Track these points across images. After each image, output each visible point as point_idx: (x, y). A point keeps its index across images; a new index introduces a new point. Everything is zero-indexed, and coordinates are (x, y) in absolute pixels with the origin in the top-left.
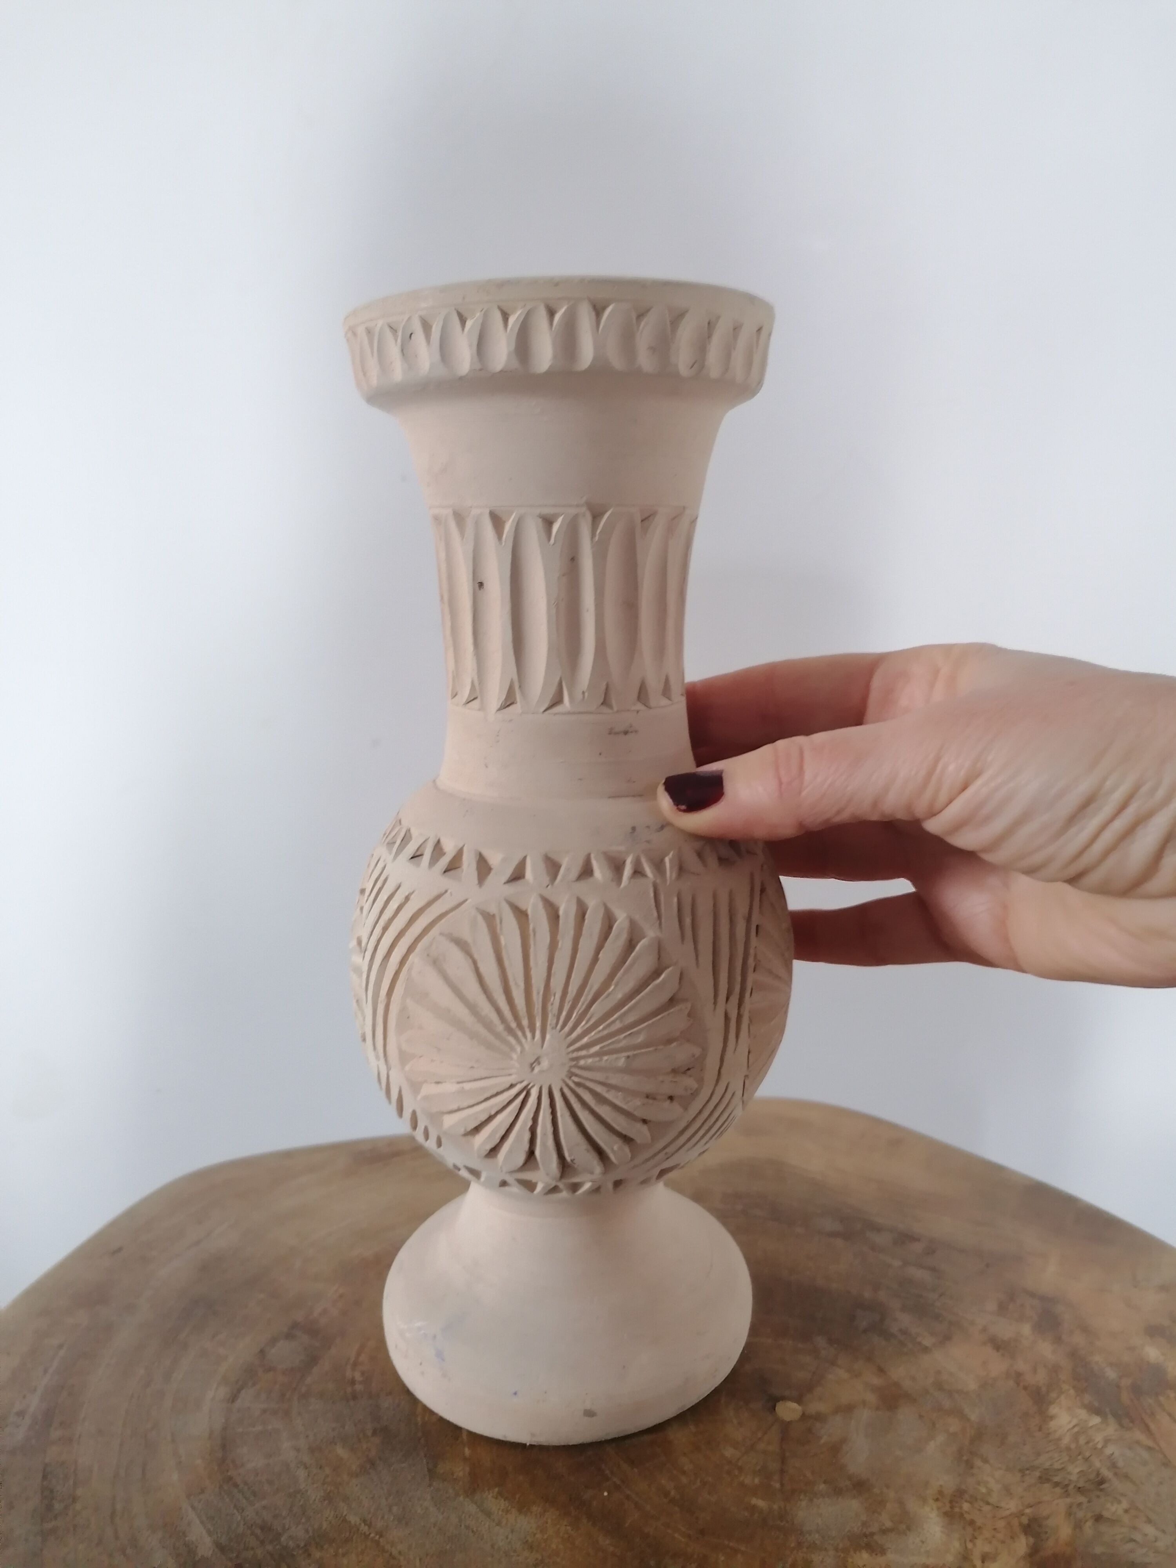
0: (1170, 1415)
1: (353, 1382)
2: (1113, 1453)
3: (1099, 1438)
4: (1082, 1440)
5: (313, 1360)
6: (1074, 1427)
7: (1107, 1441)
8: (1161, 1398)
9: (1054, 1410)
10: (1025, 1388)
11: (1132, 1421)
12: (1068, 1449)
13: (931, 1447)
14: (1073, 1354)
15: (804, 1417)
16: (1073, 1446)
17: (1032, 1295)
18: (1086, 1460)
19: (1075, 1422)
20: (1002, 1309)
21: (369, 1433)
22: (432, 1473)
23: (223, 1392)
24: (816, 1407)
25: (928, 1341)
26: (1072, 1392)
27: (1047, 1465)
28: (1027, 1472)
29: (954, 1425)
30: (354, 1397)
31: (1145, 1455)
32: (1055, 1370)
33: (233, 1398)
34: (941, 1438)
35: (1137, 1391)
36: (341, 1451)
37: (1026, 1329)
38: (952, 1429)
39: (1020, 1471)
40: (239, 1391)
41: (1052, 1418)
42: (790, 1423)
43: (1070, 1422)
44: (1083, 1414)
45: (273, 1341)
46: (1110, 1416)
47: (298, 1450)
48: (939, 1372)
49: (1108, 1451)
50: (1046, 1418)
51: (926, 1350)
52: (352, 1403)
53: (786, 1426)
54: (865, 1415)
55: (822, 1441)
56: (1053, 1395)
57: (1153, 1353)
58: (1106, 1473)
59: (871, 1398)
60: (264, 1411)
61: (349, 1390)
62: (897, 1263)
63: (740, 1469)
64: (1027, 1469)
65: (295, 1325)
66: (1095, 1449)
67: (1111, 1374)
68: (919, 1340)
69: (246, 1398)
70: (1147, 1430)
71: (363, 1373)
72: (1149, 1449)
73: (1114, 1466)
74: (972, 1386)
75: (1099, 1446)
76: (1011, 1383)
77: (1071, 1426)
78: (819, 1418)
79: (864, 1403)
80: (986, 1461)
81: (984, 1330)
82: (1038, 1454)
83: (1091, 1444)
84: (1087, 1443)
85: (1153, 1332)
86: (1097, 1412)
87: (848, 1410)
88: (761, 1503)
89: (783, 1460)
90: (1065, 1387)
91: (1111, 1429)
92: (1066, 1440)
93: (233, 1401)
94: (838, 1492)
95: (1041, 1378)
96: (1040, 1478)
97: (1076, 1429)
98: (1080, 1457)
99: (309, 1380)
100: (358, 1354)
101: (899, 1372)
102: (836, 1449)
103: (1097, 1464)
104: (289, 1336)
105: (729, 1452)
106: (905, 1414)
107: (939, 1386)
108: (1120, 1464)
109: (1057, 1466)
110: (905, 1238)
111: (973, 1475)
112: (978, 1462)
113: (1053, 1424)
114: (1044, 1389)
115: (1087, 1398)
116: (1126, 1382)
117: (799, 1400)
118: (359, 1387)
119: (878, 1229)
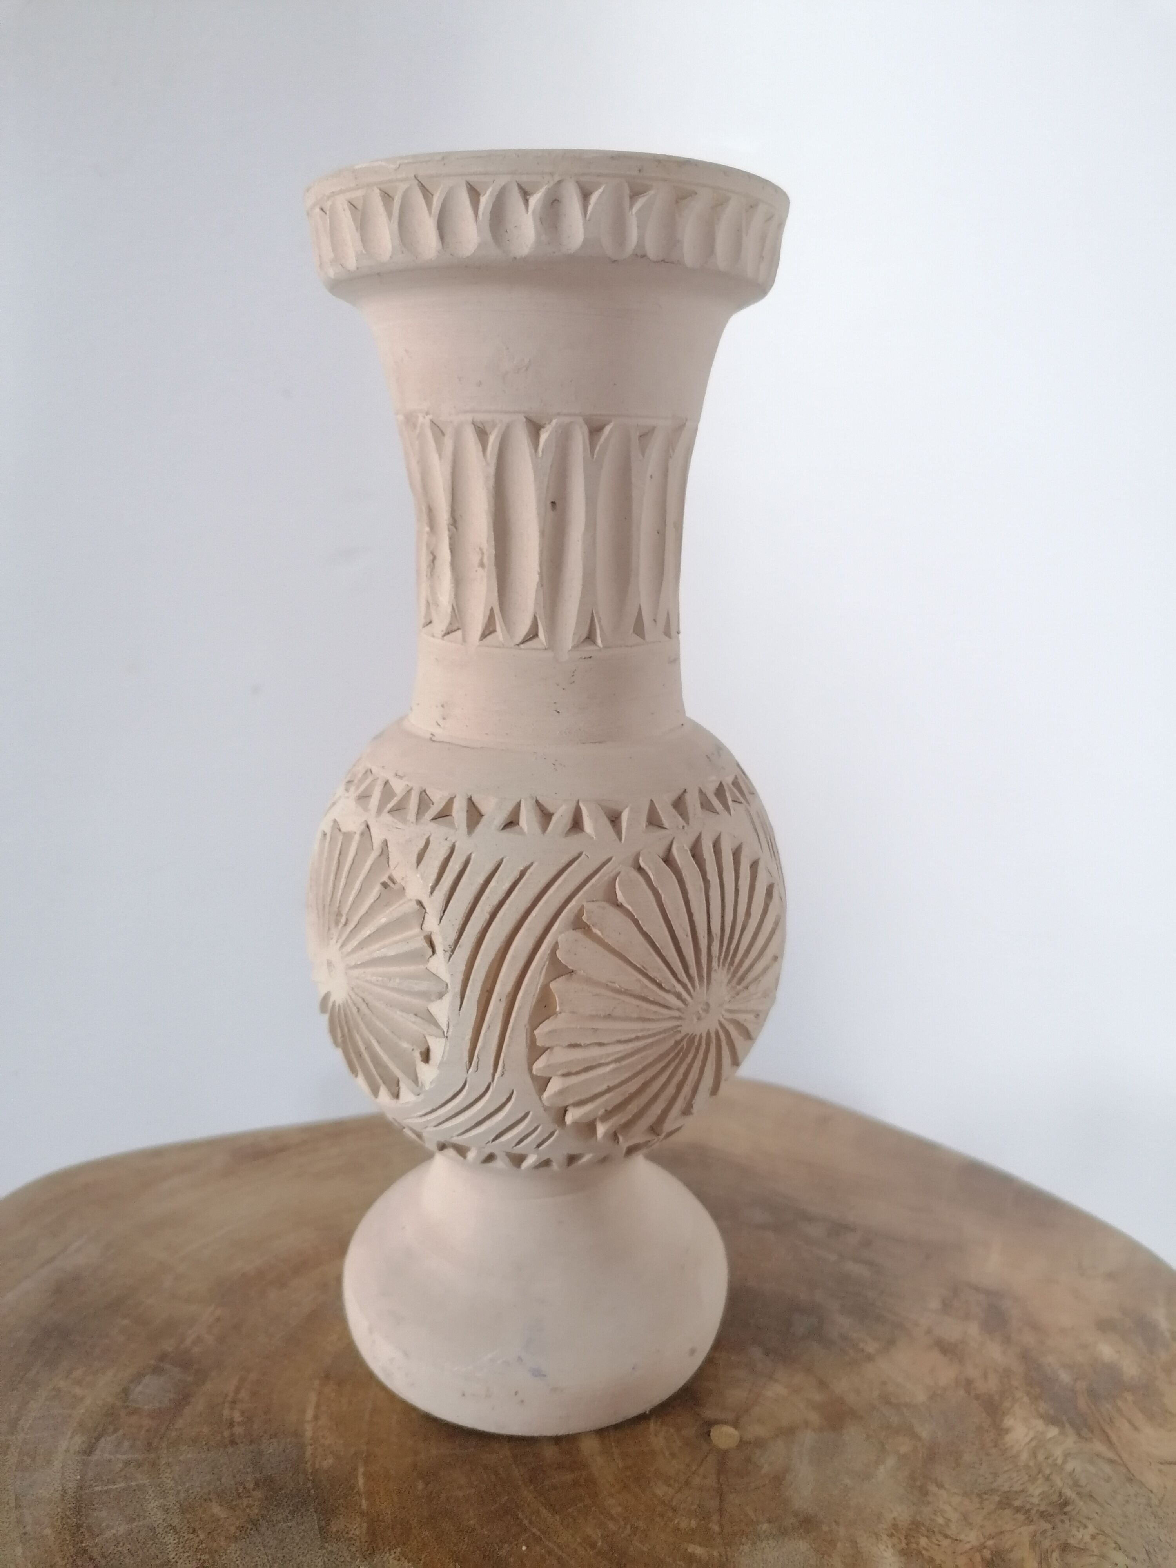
0: (1129, 1421)
1: (231, 1425)
2: (1074, 1470)
3: (1058, 1453)
4: (1041, 1457)
5: (184, 1398)
6: (1032, 1440)
7: (1067, 1455)
8: (1120, 1403)
9: (1008, 1422)
10: (977, 1397)
11: (1092, 1432)
12: (1027, 1467)
13: (881, 1473)
14: (1025, 1356)
15: (743, 1443)
16: (1032, 1463)
17: (977, 1289)
18: (1047, 1478)
19: (1032, 1434)
20: (947, 1307)
21: (251, 1486)
22: (323, 1531)
23: (79, 1441)
24: (755, 1430)
25: (871, 1347)
26: (1026, 1399)
27: (1006, 1488)
28: (985, 1497)
29: (904, 1445)
30: (233, 1443)
31: (1107, 1469)
32: (1006, 1374)
33: (89, 1450)
34: (891, 1461)
35: (1093, 1394)
36: (216, 1509)
37: (974, 1329)
38: (903, 1449)
39: (979, 1495)
40: (98, 1439)
41: (1007, 1431)
42: (726, 1452)
43: (1026, 1435)
44: (1039, 1424)
45: (139, 1377)
46: (1068, 1426)
47: (167, 1511)
48: (884, 1383)
49: (1069, 1467)
50: (1002, 1431)
51: (870, 1358)
52: (230, 1450)
53: (723, 1456)
54: (808, 1438)
55: (764, 1471)
56: (1007, 1404)
57: (1106, 1351)
58: (1069, 1493)
59: (814, 1417)
60: (127, 1463)
61: (226, 1433)
62: (833, 1257)
63: (674, 1510)
64: (985, 1493)
65: (163, 1357)
66: (1056, 1464)
67: (1065, 1377)
68: (861, 1345)
69: (105, 1448)
70: (1108, 1440)
71: (243, 1413)
72: (1112, 1462)
73: (1076, 1484)
74: (921, 1397)
75: (1059, 1462)
76: (962, 1392)
77: (1028, 1439)
78: (760, 1443)
79: (807, 1424)
80: (941, 1486)
81: (929, 1332)
82: (996, 1475)
83: (1050, 1461)
84: (1047, 1458)
85: (1105, 1326)
86: (1053, 1421)
87: (789, 1432)
88: (699, 1551)
89: (721, 1496)
90: (1019, 1394)
91: (1070, 1442)
92: (1024, 1456)
93: (91, 1452)
94: (784, 1532)
95: (992, 1385)
96: (1000, 1502)
97: (1033, 1444)
98: (1040, 1476)
99: (180, 1423)
100: (238, 1390)
101: (842, 1385)
102: (778, 1480)
103: (1059, 1483)
104: (157, 1370)
105: (661, 1490)
106: (853, 1434)
107: (886, 1399)
108: (1083, 1482)
109: (1017, 1488)
110: (839, 1228)
111: (929, 1503)
112: (933, 1488)
113: (1009, 1439)
114: (997, 1398)
115: (1043, 1406)
116: (1082, 1385)
117: (736, 1424)
118: (238, 1430)
119: (809, 1218)
